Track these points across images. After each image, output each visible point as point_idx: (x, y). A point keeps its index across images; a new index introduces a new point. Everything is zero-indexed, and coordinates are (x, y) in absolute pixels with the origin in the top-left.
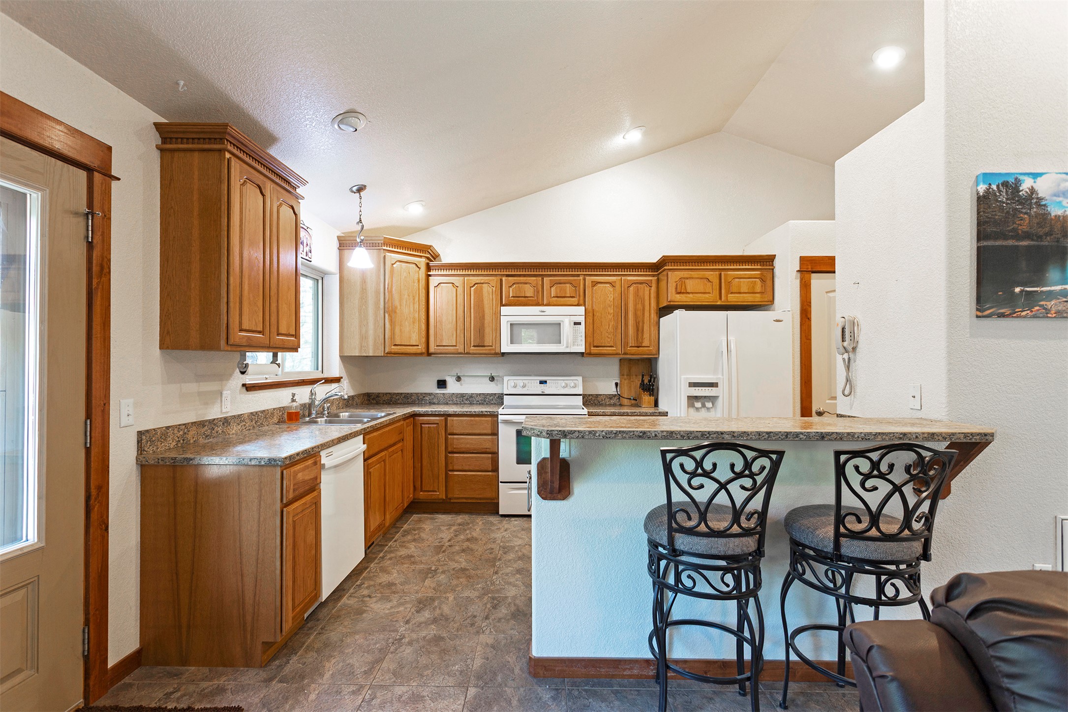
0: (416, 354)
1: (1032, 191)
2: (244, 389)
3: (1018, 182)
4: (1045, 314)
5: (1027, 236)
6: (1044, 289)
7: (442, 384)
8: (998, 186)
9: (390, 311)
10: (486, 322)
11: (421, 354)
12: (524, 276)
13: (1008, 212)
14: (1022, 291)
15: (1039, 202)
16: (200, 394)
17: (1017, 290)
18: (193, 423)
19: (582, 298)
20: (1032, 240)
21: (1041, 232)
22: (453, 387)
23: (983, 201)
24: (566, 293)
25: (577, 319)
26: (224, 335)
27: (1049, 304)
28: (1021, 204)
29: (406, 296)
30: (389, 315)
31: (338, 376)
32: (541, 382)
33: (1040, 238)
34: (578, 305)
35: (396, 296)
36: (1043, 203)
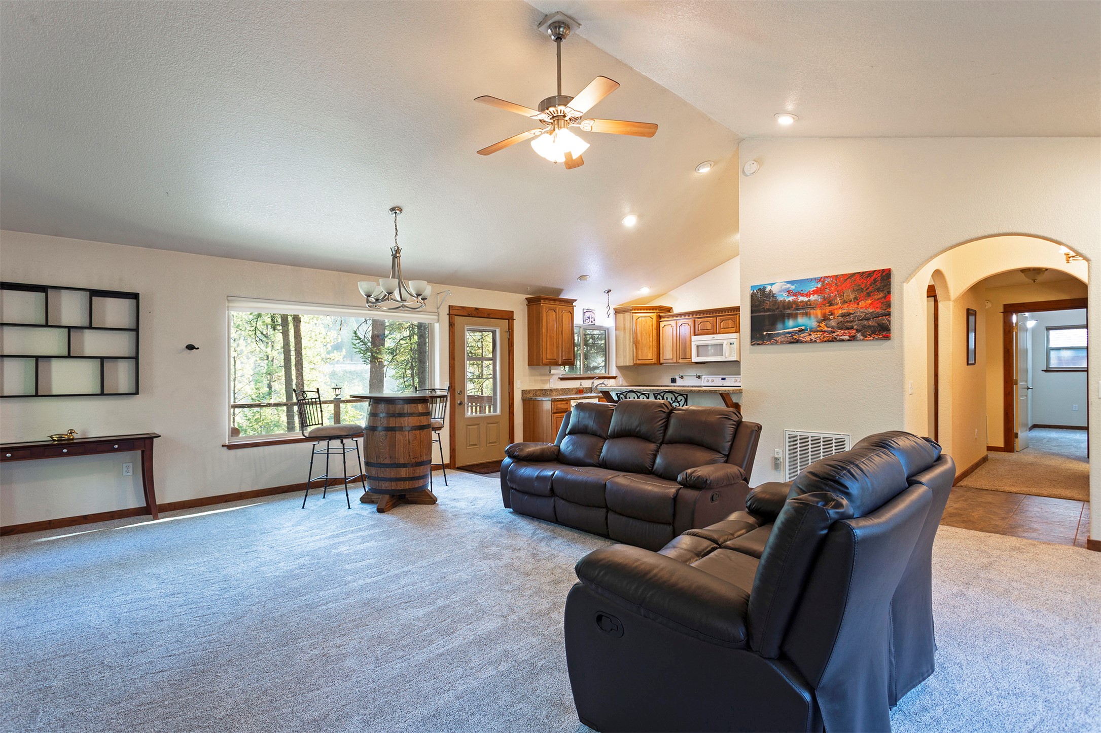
0: (651, 364)
1: (771, 291)
2: (559, 379)
3: (765, 288)
4: (776, 343)
5: (768, 310)
6: (776, 332)
7: (673, 381)
8: (757, 291)
9: (636, 343)
10: (687, 345)
11: (655, 364)
12: (707, 317)
13: (761, 301)
14: (766, 334)
15: (774, 296)
16: (541, 380)
17: (765, 333)
18: (539, 390)
19: (738, 328)
20: (771, 312)
21: (774, 308)
22: (679, 382)
23: (753, 296)
24: (729, 325)
25: (732, 341)
26: (541, 361)
27: (778, 339)
28: (766, 297)
29: (645, 334)
30: (635, 345)
31: (615, 376)
32: (723, 379)
33: (774, 311)
34: (736, 332)
35: (639, 335)
36: (775, 296)
